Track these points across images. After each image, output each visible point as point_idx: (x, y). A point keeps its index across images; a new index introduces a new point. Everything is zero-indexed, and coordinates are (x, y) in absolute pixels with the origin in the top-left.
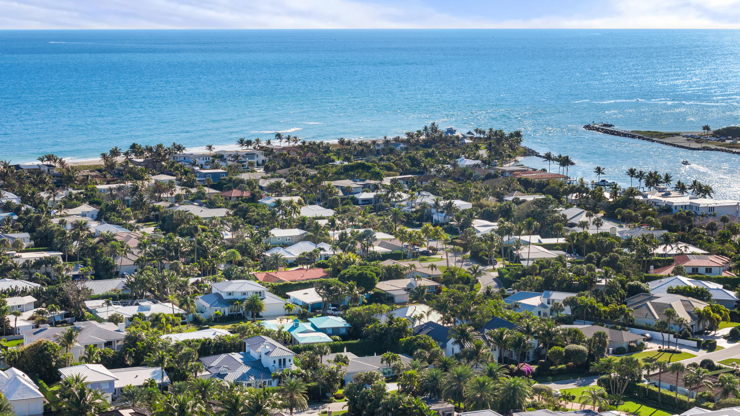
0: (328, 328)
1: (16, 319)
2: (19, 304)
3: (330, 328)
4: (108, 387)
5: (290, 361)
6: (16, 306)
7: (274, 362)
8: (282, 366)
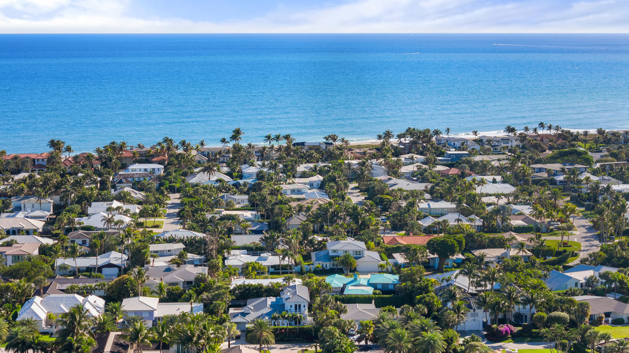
0: (379, 284)
1: (154, 260)
2: (169, 249)
3: (380, 284)
4: (148, 316)
5: (304, 306)
6: (166, 250)
7: (291, 306)
8: (298, 310)
